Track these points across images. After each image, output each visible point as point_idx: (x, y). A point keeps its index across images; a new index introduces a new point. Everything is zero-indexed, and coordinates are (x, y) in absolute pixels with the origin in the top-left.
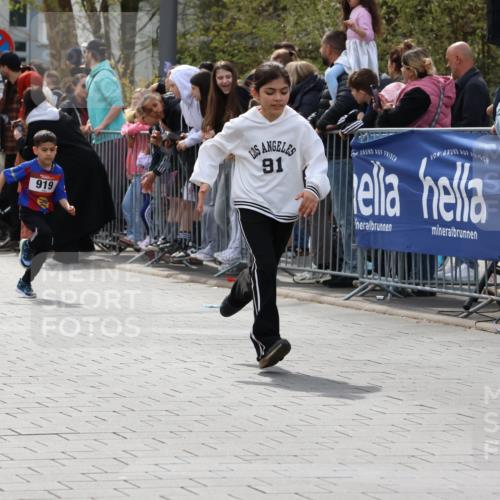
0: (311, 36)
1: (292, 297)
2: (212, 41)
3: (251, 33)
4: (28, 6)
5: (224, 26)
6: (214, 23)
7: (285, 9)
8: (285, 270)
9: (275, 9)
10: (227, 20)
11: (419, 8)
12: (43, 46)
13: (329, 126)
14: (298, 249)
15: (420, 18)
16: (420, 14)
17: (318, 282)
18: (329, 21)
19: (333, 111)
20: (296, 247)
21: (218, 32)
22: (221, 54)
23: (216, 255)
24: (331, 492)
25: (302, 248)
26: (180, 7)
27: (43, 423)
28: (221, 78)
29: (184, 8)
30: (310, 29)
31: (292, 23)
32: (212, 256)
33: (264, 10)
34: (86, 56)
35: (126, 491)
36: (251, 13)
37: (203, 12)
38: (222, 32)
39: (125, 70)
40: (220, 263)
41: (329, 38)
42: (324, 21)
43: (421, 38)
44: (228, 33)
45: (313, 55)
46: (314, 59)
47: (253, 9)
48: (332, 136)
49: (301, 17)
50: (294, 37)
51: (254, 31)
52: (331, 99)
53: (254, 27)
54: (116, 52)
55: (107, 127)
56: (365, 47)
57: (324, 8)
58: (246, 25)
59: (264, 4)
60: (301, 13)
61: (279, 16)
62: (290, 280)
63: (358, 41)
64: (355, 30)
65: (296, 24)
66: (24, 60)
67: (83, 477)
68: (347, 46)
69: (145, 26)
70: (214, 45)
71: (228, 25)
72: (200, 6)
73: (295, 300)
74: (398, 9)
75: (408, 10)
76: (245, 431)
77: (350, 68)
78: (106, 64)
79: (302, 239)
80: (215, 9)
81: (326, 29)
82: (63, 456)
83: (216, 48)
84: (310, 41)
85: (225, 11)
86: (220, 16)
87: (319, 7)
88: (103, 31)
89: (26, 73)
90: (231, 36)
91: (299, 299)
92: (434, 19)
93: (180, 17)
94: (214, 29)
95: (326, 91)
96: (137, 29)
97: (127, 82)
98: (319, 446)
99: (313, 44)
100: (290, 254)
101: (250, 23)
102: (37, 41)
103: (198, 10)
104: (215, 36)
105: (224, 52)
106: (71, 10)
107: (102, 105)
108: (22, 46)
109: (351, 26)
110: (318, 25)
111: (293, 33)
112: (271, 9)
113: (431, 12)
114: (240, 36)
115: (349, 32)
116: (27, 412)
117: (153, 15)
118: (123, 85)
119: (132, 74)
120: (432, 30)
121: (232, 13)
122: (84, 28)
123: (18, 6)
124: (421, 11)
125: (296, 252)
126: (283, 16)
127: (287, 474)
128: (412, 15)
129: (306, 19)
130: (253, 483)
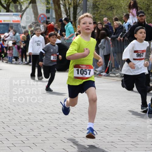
0: (120, 15)
1: (115, 80)
2: (95, 17)
3: (105, 14)
4: (50, 8)
5: (98, 13)
6: (96, 12)
7: (113, 8)
8: (113, 73)
9: (111, 8)
10: (99, 11)
11: (147, 8)
12: (54, 18)
13: (126, 37)
14: (117, 68)
15: (147, 11)
16: (148, 10)
17: (122, 76)
18: (125, 11)
19: (127, 34)
20: (116, 67)
21: (97, 14)
22: (98, 20)
23: (96, 69)
24: (125, 128)
25: (118, 68)
26: (88, 8)
27: (54, 110)
28: (99, 26)
29: (89, 9)
30: (120, 13)
31: (115, 12)
32: (95, 70)
33: (109, 8)
34: (64, 22)
35: (74, 127)
36: (105, 9)
37: (93, 9)
38: (98, 14)
39: (74, 24)
40: (97, 71)
41: (125, 15)
42: (123, 11)
43: (148, 15)
44: (99, 14)
45: (121, 20)
46: (121, 21)
47: (106, 8)
48: (125, 40)
49: (118, 10)
50: (116, 15)
51: (106, 14)
52: (126, 31)
53: (106, 13)
54: (72, 19)
55: (69, 38)
56: (134, 18)
57: (123, 8)
58: (104, 12)
59: (108, 7)
60: (118, 9)
61: (112, 10)
62: (114, 75)
63: (132, 16)
64: (132, 14)
65: (116, 12)
66: (49, 21)
67: (63, 124)
68: (130, 17)
69: (79, 13)
70: (96, 17)
71: (100, 13)
72: (92, 8)
73: (116, 81)
74: (142, 8)
75: (144, 9)
76: (103, 113)
77: (131, 23)
78: (70, 23)
79: (118, 66)
80: (96, 9)
81: (124, 13)
82: (59, 118)
83: (96, 18)
84: (120, 16)
85: (98, 9)
86: (97, 10)
87: (122, 8)
88: (68, 14)
89: (49, 25)
90: (100, 15)
91: (117, 80)
92: (151, 11)
93: (88, 11)
94: (96, 13)
95: (124, 29)
96: (77, 13)
97: (74, 26)
98: (122, 117)
99: (121, 17)
100: (115, 69)
101: (105, 12)
102: (52, 17)
103: (92, 9)
104: (96, 15)
105: (98, 19)
106: (61, 9)
107: (69, 33)
108: (49, 18)
109: (131, 12)
110: (122, 12)
111: (116, 14)
112: (110, 9)
113: (150, 9)
114: (102, 15)
115: (130, 14)
116: (50, 108)
117: (81, 10)
118: (74, 27)
119: (76, 25)
120: (150, 13)
121: (101, 9)
122: (64, 13)
123: (48, 8)
124: (148, 9)
125: (116, 69)
126: (113, 10)
127: (114, 123)
128: (145, 10)
129: (119, 11)
130: (105, 125)
